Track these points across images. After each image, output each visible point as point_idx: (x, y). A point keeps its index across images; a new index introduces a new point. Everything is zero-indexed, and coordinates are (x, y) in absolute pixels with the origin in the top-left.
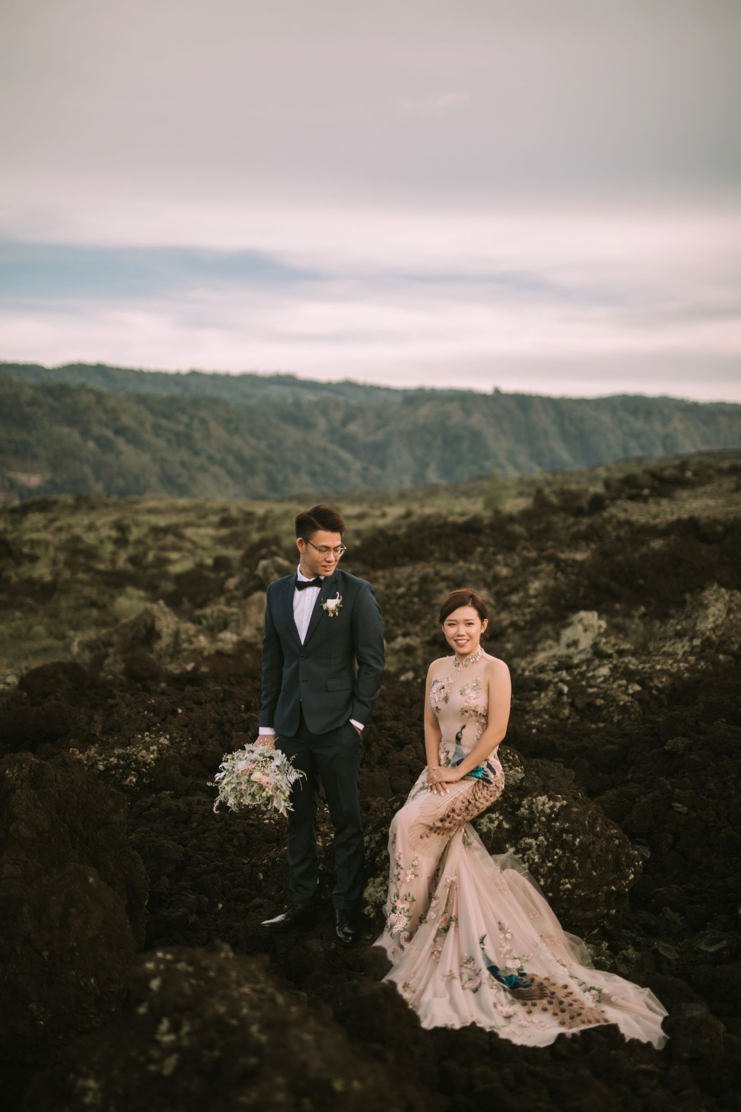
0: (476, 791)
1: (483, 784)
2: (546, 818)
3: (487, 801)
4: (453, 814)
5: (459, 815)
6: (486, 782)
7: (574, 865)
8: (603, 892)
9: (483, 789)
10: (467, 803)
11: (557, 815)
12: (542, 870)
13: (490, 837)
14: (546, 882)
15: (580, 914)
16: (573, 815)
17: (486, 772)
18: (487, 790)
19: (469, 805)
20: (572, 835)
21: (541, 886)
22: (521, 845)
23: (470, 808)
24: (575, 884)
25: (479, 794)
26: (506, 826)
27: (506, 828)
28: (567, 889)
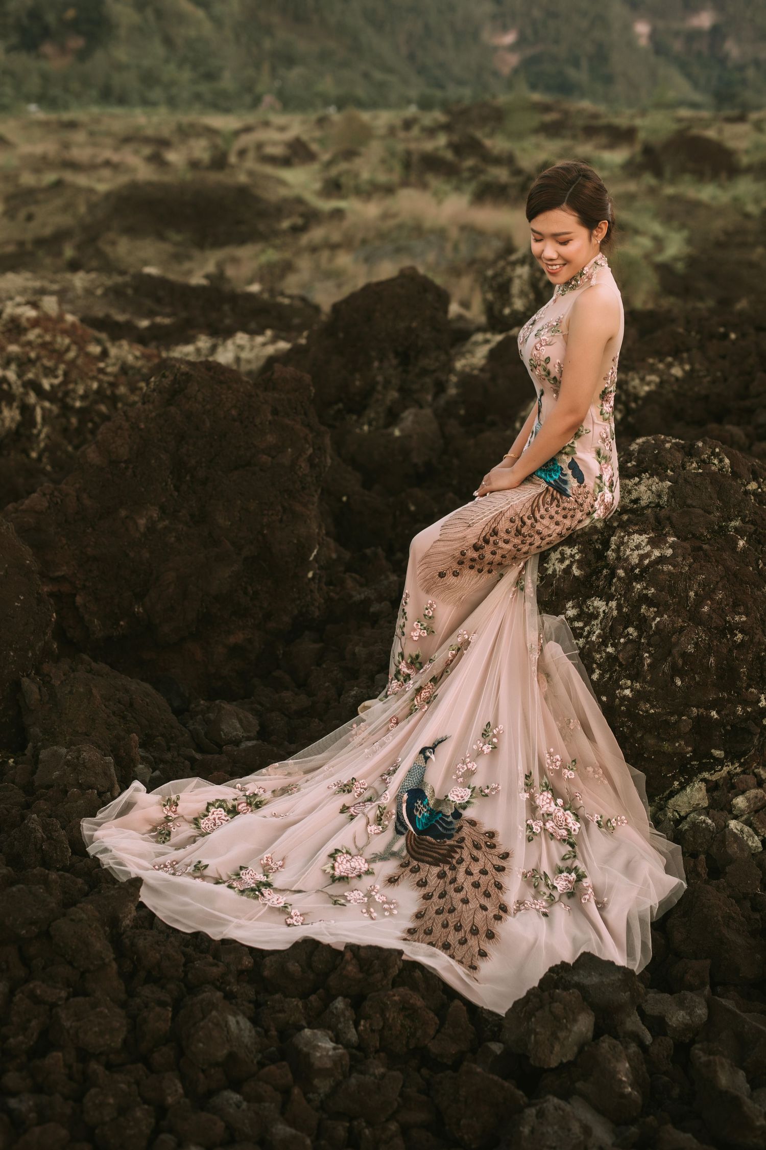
0: (538, 506)
1: (552, 495)
2: (625, 572)
3: (557, 524)
4: (495, 538)
5: (506, 542)
6: (557, 491)
7: (642, 659)
8: (689, 718)
9: (551, 504)
10: (518, 523)
11: (645, 570)
12: (598, 656)
13: (552, 585)
14: (601, 676)
15: (651, 741)
16: (661, 577)
17: (565, 475)
18: (558, 506)
19: (522, 527)
20: (656, 609)
21: (592, 680)
22: (588, 608)
23: (524, 530)
24: (638, 691)
25: (542, 511)
26: (576, 572)
27: (574, 575)
28: (625, 698)
